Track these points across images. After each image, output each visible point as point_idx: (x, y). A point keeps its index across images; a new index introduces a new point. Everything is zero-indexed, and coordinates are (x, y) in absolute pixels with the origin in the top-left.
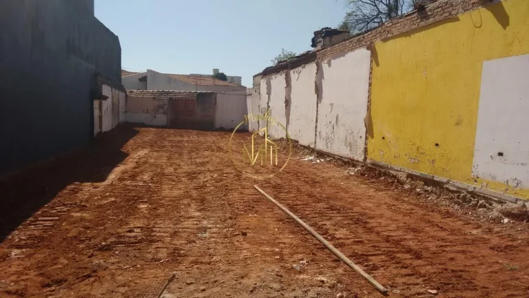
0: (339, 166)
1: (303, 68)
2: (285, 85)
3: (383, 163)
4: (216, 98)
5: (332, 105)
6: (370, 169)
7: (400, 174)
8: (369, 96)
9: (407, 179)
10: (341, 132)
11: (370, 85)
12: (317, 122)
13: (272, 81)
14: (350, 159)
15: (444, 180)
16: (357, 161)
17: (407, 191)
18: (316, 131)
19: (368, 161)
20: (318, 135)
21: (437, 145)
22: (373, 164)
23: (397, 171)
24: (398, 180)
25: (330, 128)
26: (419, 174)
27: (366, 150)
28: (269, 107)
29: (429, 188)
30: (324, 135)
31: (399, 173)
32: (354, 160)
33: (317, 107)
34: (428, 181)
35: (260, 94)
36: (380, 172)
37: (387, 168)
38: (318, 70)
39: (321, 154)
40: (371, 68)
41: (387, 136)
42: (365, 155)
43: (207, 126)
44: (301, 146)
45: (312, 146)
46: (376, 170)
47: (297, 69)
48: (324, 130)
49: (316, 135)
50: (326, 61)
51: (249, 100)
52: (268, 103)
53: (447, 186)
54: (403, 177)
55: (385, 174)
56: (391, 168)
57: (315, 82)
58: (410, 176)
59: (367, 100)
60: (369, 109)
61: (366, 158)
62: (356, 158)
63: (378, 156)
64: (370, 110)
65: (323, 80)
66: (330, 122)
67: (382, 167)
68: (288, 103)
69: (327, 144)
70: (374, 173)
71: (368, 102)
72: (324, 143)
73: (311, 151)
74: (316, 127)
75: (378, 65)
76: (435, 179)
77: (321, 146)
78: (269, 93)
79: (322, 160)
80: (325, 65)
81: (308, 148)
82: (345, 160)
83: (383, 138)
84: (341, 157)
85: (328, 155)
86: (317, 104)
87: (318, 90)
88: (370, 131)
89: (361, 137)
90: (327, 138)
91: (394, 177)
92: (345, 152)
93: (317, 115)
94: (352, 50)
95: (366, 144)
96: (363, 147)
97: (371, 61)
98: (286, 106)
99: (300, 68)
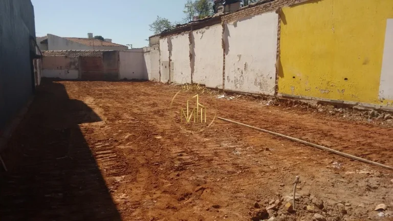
0: (251, 100)
1: (207, 29)
2: (189, 43)
3: (294, 95)
4: (119, 55)
5: (240, 56)
6: (280, 100)
7: (311, 103)
8: (278, 47)
9: (318, 105)
10: (250, 76)
11: (279, 39)
12: (224, 69)
13: (172, 41)
14: (261, 94)
15: (353, 103)
16: (268, 96)
17: (322, 113)
18: (224, 76)
19: (279, 95)
20: (226, 78)
21: (346, 79)
22: (283, 97)
23: (309, 100)
24: (310, 107)
25: (239, 73)
26: (329, 101)
27: (276, 88)
28: (170, 60)
29: (339, 110)
30: (232, 78)
31: (310, 101)
32: (265, 95)
33: (224, 58)
34: (336, 105)
35: (160, 51)
36: (291, 103)
37: (299, 98)
38: (224, 30)
39: (229, 93)
40: (279, 27)
41: (297, 75)
42: (276, 90)
43: (114, 78)
44: (208, 88)
45: (221, 87)
46: (287, 101)
47: (201, 30)
48: (231, 73)
49: (224, 79)
50: (232, 23)
51: (147, 57)
52: (169, 57)
53: (355, 107)
54: (314, 104)
55: (296, 103)
56: (302, 99)
57: (223, 40)
58: (320, 103)
59: (276, 50)
60: (278, 56)
61: (276, 93)
62: (266, 93)
63: (287, 88)
64: (280, 57)
65: (229, 37)
66: (238, 69)
67: (293, 98)
68: (192, 56)
69: (236, 85)
70: (286, 102)
71: (278, 52)
72: (233, 84)
73: (221, 91)
74: (224, 73)
75: (285, 23)
76: (345, 103)
77: (229, 86)
78: (170, 50)
79: (233, 97)
80: (230, 26)
81: (216, 89)
82: (255, 96)
83: (294, 77)
84: (251, 94)
85: (238, 93)
86: (224, 55)
87: (225, 46)
88: (279, 72)
89: (271, 78)
90: (236, 81)
91: (306, 104)
92: (256, 90)
93: (224, 64)
94: (258, 14)
95: (276, 83)
96: (274, 85)
97: (279, 22)
98: (191, 59)
99: (203, 30)
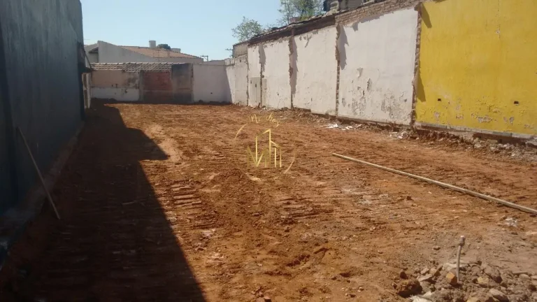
0: (376, 131)
1: (314, 33)
2: (289, 52)
3: (439, 124)
4: (192, 70)
5: (361, 70)
6: (419, 132)
7: (463, 135)
8: (417, 58)
9: (474, 138)
10: (375, 98)
11: (418, 46)
12: (338, 88)
13: (266, 50)
14: (390, 123)
15: (526, 136)
16: (401, 125)
17: (480, 150)
18: (337, 98)
19: (417, 124)
20: (340, 101)
21: (516, 103)
22: (423, 127)
23: (460, 131)
24: (462, 141)
25: (359, 94)
26: (491, 133)
27: (414, 114)
28: (262, 76)
29: (505, 146)
30: (349, 101)
31: (463, 133)
32: (396, 125)
33: (339, 73)
34: (501, 139)
35: (248, 64)
36: (435, 135)
37: (446, 129)
38: (338, 34)
39: (345, 121)
40: (420, 30)
41: (445, 97)
42: (412, 118)
43: (185, 100)
44: (314, 114)
45: (333, 114)
46: (429, 132)
47: (305, 35)
48: (348, 94)
49: (337, 102)
50: (351, 24)
51: (230, 73)
52: (261, 73)
53: (530, 142)
54: (469, 137)
55: (442, 136)
56: (452, 130)
57: (337, 47)
58: (479, 136)
59: (414, 62)
60: (417, 71)
61: (413, 122)
62: (398, 122)
63: (429, 115)
64: (419, 72)
65: (346, 45)
66: (359, 88)
67: (437, 129)
68: (293, 71)
69: (354, 111)
70: (426, 134)
71: (416, 64)
72: (351, 109)
73: (333, 119)
74: (337, 94)
75: (429, 25)
76: (513, 136)
77: (344, 112)
78: (262, 63)
79: (351, 127)
80: (348, 30)
81: (326, 116)
82: (382, 125)
83: (439, 100)
84: (377, 122)
85: (356, 122)
86: (338, 69)
87: (341, 57)
88: (419, 92)
89: (406, 101)
90: (355, 104)
91: (457, 138)
92: (384, 117)
93: (338, 81)
94: (389, 12)
95: (413, 107)
96: (409, 110)
97: (419, 22)
98: (291, 75)
99: (309, 34)
